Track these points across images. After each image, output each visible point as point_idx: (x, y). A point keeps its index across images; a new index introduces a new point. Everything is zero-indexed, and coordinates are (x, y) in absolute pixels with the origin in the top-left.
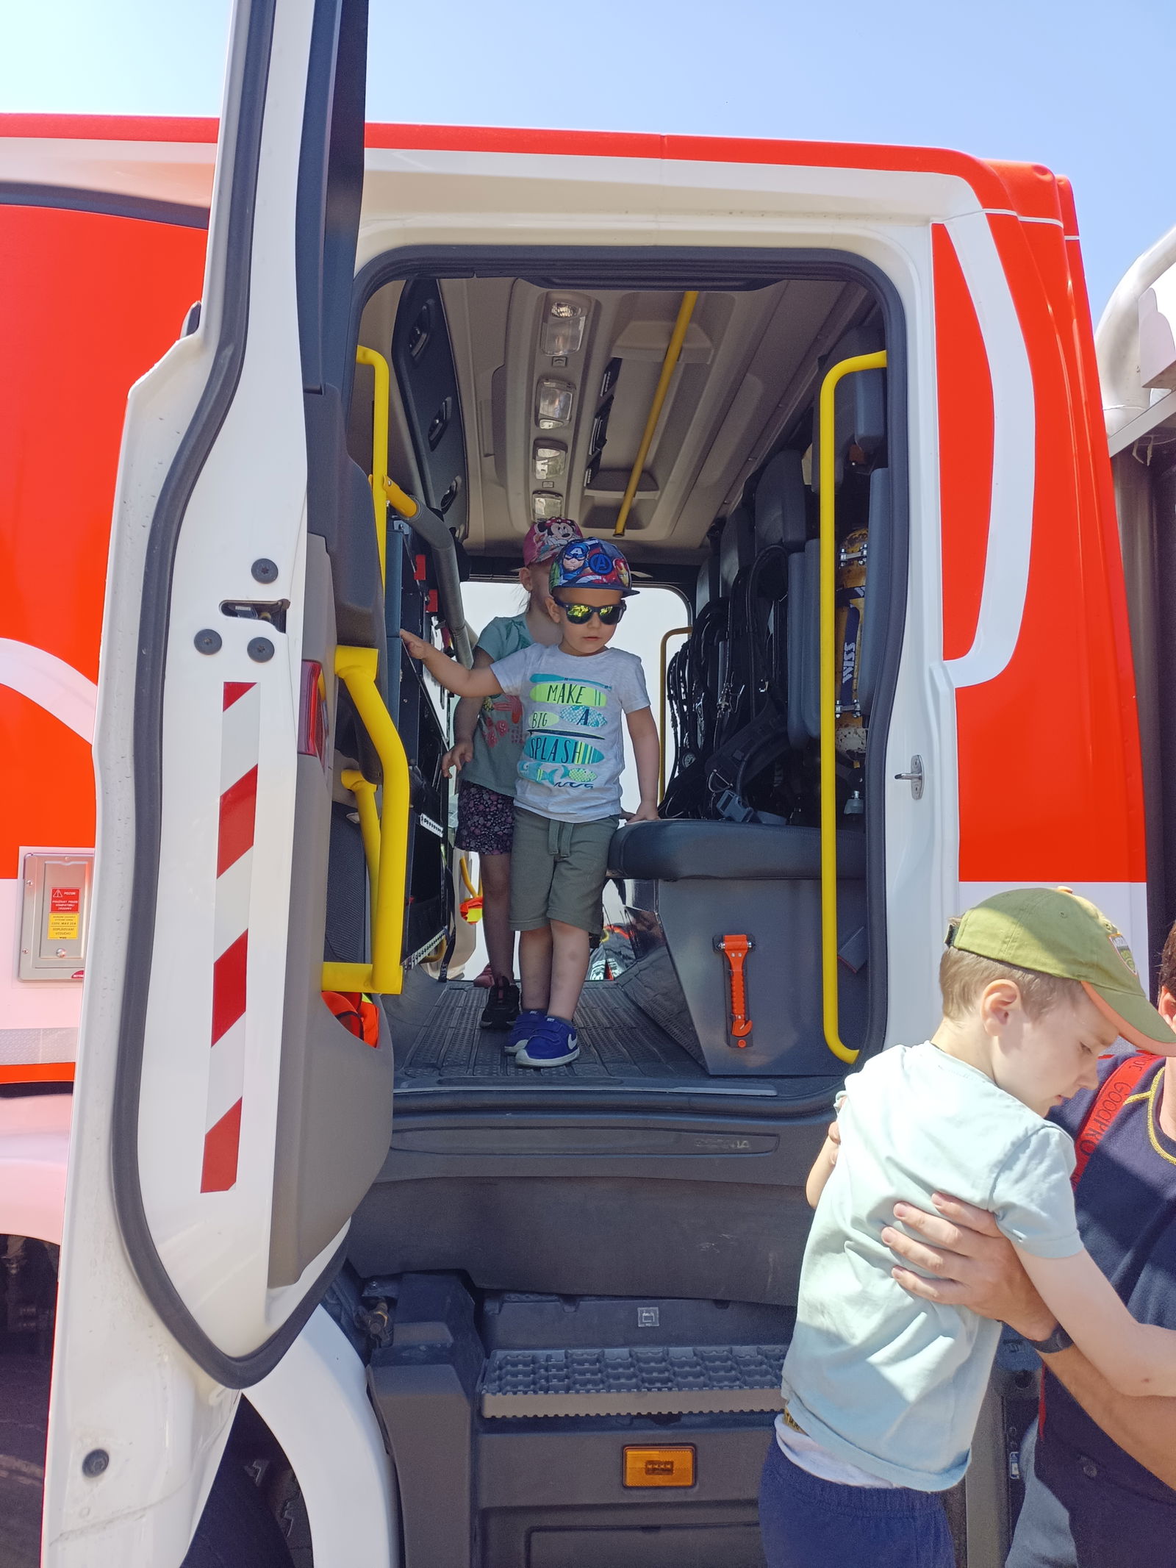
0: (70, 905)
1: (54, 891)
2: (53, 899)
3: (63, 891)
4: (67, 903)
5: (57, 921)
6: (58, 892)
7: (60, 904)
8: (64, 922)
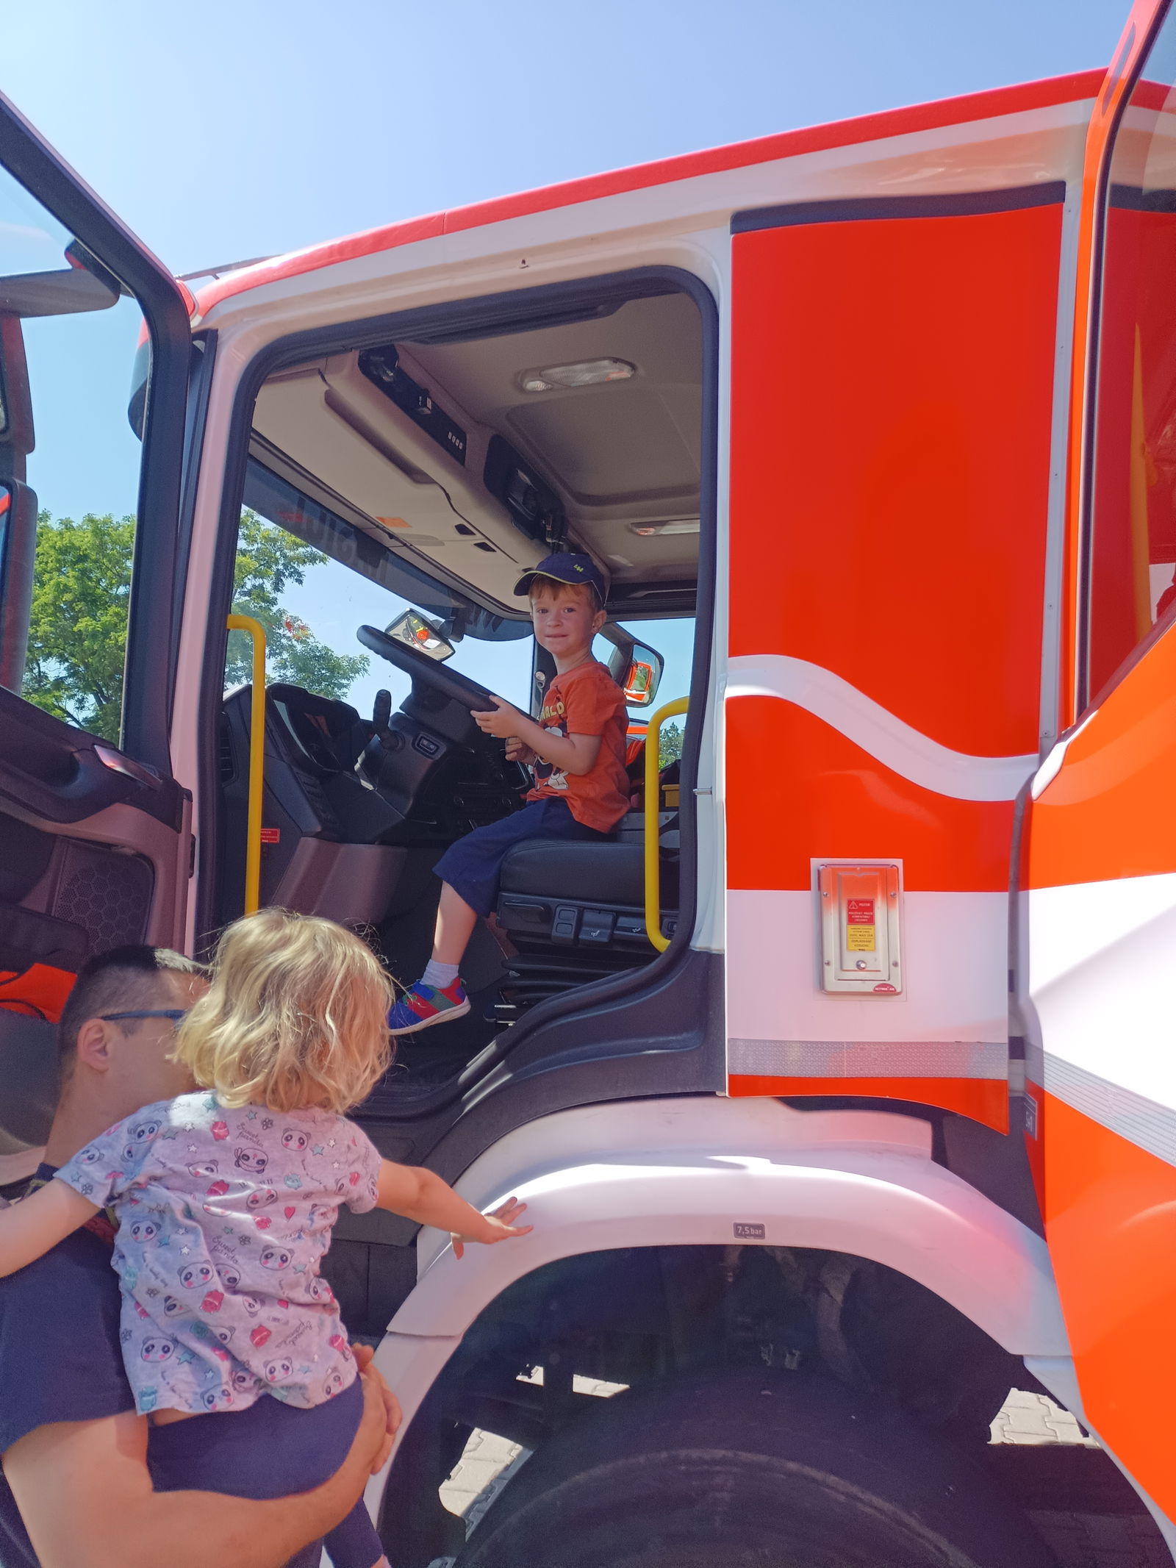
0: (865, 917)
1: (849, 902)
2: (849, 910)
3: (858, 902)
4: (863, 914)
5: (856, 933)
6: (853, 903)
7: (857, 915)
8: (861, 934)
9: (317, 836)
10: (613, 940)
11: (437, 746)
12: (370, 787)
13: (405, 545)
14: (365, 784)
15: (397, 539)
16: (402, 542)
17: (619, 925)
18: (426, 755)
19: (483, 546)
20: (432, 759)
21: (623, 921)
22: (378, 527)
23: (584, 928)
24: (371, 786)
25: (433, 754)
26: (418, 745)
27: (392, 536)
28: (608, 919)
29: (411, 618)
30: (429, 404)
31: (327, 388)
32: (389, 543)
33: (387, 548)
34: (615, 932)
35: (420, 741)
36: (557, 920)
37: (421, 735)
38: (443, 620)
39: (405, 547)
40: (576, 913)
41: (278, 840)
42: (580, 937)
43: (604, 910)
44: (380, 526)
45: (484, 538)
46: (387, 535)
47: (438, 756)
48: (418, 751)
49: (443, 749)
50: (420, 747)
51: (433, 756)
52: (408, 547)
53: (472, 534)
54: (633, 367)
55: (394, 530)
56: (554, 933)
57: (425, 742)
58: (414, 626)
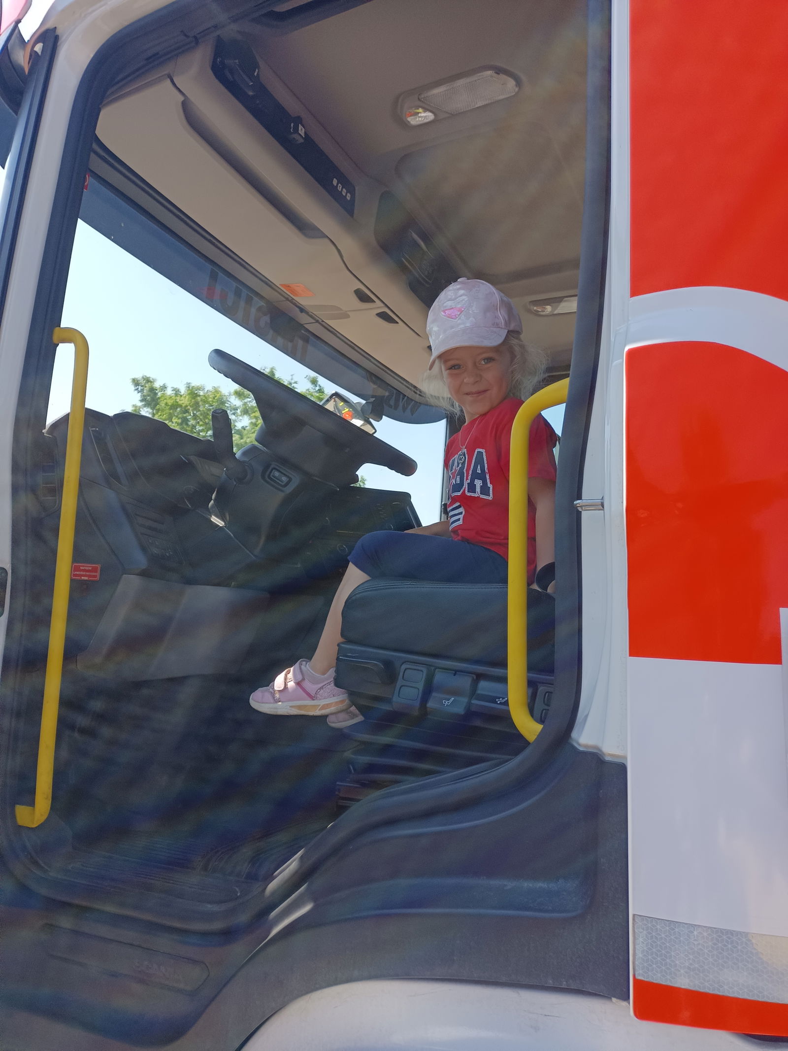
9: (144, 574)
10: (470, 714)
11: (288, 477)
12: (221, 523)
13: (317, 321)
14: (215, 520)
15: (307, 313)
16: (311, 317)
17: (479, 692)
18: (276, 488)
19: (383, 316)
20: (282, 491)
21: (485, 687)
22: (287, 299)
23: (434, 694)
24: (223, 523)
25: (286, 485)
26: (269, 476)
27: (302, 310)
28: (465, 682)
29: (337, 399)
30: (301, 130)
31: (182, 98)
32: (303, 319)
33: (302, 325)
34: (474, 702)
35: (271, 472)
36: (400, 682)
37: (272, 466)
38: (364, 402)
39: (317, 324)
40: (425, 675)
41: (98, 578)
42: (431, 704)
43: (462, 671)
44: (290, 299)
45: (382, 305)
46: (297, 309)
47: (289, 490)
48: (268, 483)
49: (296, 480)
50: (271, 479)
51: (285, 489)
52: (320, 323)
53: (373, 301)
54: (519, 83)
55: (302, 301)
56: (395, 699)
57: (277, 474)
58: (340, 408)
